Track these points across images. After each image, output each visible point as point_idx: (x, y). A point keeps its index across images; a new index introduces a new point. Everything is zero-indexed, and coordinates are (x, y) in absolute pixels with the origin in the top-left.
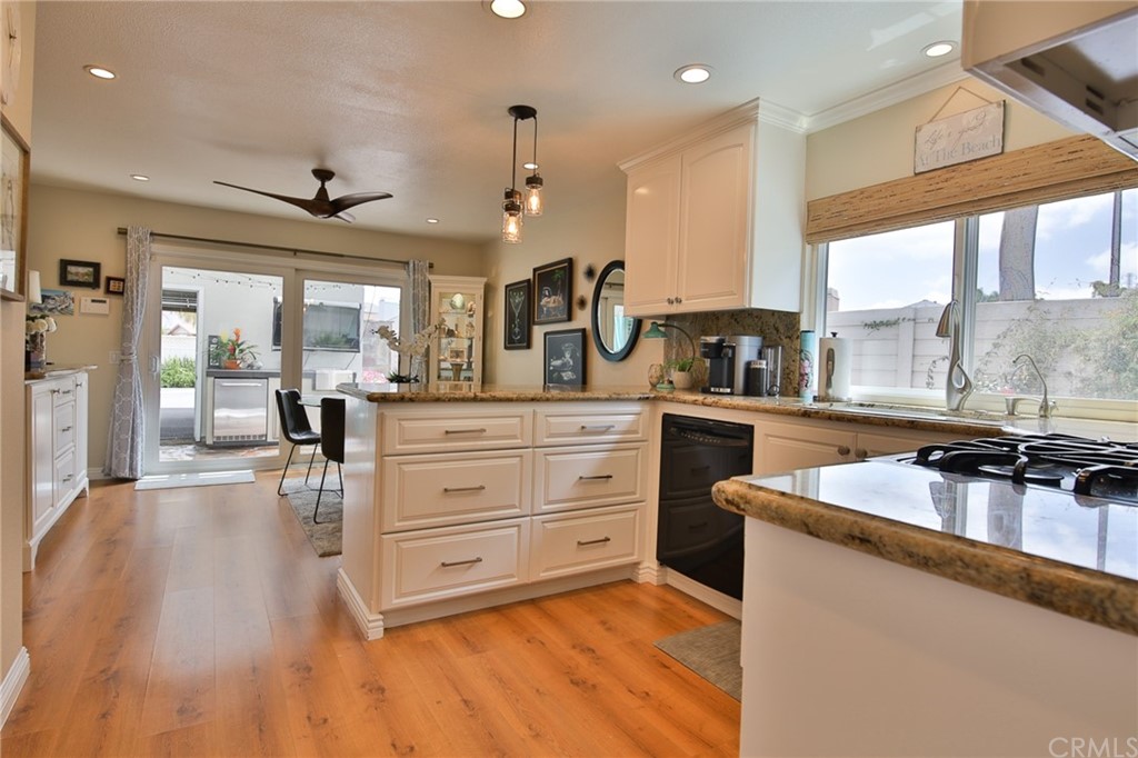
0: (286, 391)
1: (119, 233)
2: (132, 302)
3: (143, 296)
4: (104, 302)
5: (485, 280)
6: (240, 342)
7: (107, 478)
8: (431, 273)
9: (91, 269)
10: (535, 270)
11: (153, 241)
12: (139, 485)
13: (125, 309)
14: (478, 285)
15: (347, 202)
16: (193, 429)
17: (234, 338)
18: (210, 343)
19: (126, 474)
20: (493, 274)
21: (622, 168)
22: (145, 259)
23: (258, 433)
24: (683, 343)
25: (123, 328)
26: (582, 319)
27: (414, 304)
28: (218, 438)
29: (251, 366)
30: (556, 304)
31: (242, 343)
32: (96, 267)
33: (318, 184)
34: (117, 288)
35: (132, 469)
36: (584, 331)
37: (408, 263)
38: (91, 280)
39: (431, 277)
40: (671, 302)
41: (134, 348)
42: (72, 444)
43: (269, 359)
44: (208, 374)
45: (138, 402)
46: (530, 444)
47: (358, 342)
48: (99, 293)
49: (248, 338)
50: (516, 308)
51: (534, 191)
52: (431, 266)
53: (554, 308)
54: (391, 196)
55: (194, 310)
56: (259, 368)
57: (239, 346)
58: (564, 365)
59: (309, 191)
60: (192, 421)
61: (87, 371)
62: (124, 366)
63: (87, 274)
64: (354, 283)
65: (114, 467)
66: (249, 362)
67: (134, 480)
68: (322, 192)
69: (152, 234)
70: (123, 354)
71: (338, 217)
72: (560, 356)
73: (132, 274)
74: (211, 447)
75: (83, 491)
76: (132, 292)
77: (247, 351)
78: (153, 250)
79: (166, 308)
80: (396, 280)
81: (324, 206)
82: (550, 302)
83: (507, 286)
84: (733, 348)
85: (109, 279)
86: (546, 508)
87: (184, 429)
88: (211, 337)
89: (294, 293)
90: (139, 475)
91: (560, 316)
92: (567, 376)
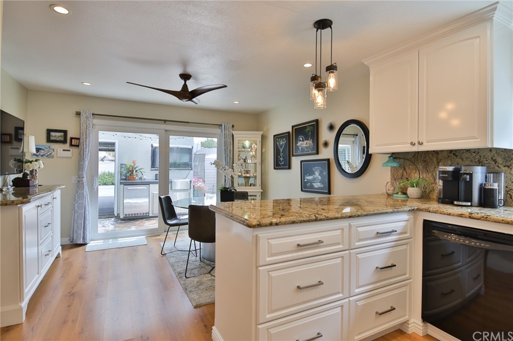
0: (163, 197)
1: (77, 114)
2: (83, 150)
3: (89, 147)
4: (69, 150)
5: (261, 133)
6: (135, 167)
7: (72, 243)
8: (233, 130)
9: (63, 134)
10: (293, 127)
11: (93, 118)
12: (88, 248)
13: (80, 154)
14: (257, 136)
15: (199, 92)
16: (113, 209)
17: (133, 165)
18: (121, 168)
19: (81, 242)
20: (265, 130)
21: (365, 63)
22: (90, 127)
23: (145, 212)
24: (407, 168)
25: (79, 164)
26: (326, 153)
27: (225, 147)
28: (126, 215)
29: (141, 178)
30: (308, 145)
31: (136, 167)
32: (65, 132)
33: (183, 82)
34: (75, 143)
35: (84, 239)
36: (328, 160)
37: (221, 125)
38: (63, 139)
39: (234, 132)
40: (413, 144)
41: (84, 174)
42: (51, 232)
43: (149, 174)
44: (121, 183)
45: (87, 203)
46: (348, 248)
47: (191, 164)
48: (67, 146)
49: (139, 165)
50: (281, 146)
51: (331, 74)
52: (233, 126)
53: (307, 148)
54: (226, 86)
55: (113, 150)
56: (145, 179)
57: (135, 169)
58: (314, 179)
59: (178, 86)
60: (113, 204)
61: (60, 189)
62: (79, 184)
63: (60, 136)
64: (189, 136)
65: (75, 238)
66: (140, 177)
67: (85, 244)
68: (185, 87)
69: (93, 114)
70: (79, 178)
71: (192, 101)
72: (312, 173)
73: (83, 135)
74: (122, 220)
75: (59, 254)
76: (83, 145)
77: (139, 171)
78: (93, 123)
79: (101, 150)
80: (215, 134)
81: (186, 94)
82: (304, 144)
83: (274, 136)
84: (471, 175)
85: (72, 139)
86: (357, 291)
87: (109, 209)
88: (122, 164)
89: (164, 142)
90: (88, 242)
91: (310, 152)
92: (317, 185)
